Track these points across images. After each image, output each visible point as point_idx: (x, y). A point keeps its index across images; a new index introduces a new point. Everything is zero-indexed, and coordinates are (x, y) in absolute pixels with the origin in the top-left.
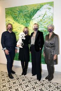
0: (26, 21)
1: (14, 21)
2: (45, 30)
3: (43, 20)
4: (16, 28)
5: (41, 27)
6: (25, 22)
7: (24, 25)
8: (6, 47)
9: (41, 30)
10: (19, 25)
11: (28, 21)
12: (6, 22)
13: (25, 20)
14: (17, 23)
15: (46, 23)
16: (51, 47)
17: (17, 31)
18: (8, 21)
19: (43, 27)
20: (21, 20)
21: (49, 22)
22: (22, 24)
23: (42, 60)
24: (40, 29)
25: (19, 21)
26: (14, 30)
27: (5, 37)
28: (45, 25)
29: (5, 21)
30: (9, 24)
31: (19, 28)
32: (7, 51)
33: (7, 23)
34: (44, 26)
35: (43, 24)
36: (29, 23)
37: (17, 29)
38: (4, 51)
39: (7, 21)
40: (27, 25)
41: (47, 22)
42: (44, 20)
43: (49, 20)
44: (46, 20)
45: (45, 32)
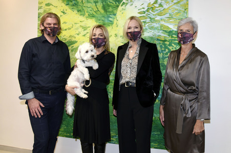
0: (104, 8)
1: (67, 7)
2: (163, 36)
3: (156, 5)
4: (69, 29)
5: (151, 28)
6: (102, 11)
7: (98, 20)
8: (33, 89)
9: (152, 38)
10: (82, 18)
11: (111, 9)
12: (40, 8)
13: (100, 5)
14: (76, 12)
15: (168, 15)
16: (184, 93)
17: (73, 39)
18: (48, 5)
19: (156, 28)
20: (89, 5)
21: (177, 13)
22: (92, 16)
23: (155, 134)
24: (147, 35)
25: (80, 8)
26: (64, 36)
27: (34, 56)
28: (163, 23)
29: (37, 5)
30: (50, 15)
31: (81, 30)
32: (36, 104)
33: (41, 11)
34: (162, 26)
35: (158, 18)
36: (115, 15)
37: (72, 32)
38: (27, 103)
39: (43, 5)
40: (106, 22)
41: (170, 12)
42: (161, 5)
43: (175, 7)
44: (165, 6)
45: (165, 45)
